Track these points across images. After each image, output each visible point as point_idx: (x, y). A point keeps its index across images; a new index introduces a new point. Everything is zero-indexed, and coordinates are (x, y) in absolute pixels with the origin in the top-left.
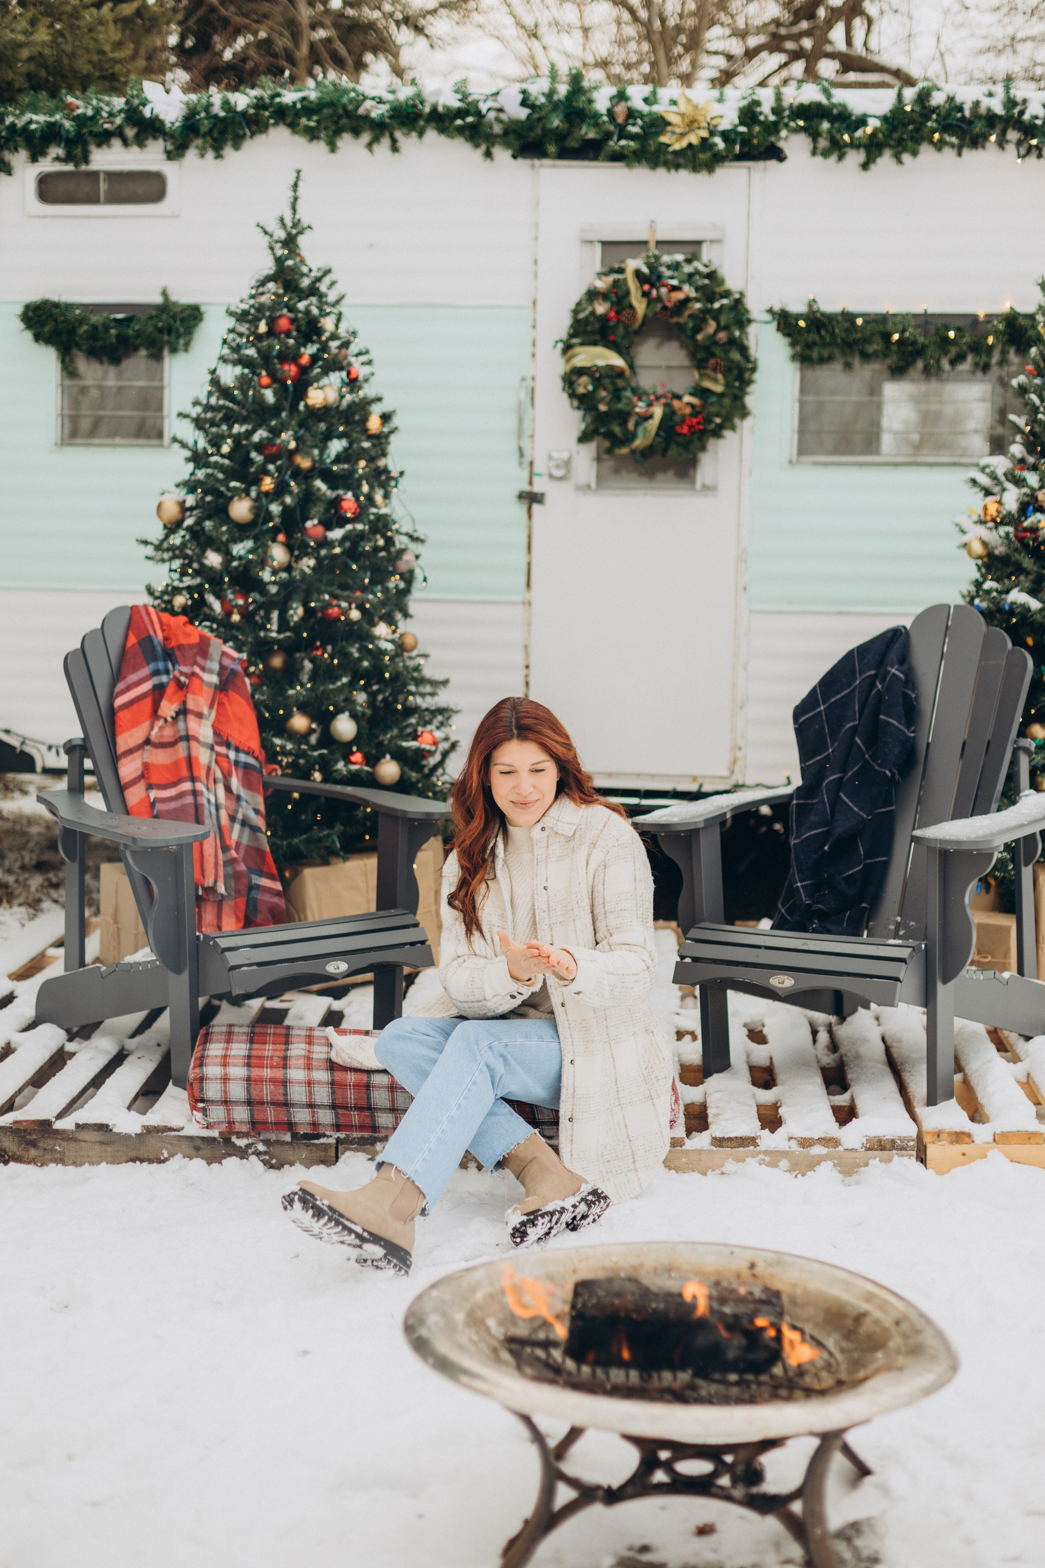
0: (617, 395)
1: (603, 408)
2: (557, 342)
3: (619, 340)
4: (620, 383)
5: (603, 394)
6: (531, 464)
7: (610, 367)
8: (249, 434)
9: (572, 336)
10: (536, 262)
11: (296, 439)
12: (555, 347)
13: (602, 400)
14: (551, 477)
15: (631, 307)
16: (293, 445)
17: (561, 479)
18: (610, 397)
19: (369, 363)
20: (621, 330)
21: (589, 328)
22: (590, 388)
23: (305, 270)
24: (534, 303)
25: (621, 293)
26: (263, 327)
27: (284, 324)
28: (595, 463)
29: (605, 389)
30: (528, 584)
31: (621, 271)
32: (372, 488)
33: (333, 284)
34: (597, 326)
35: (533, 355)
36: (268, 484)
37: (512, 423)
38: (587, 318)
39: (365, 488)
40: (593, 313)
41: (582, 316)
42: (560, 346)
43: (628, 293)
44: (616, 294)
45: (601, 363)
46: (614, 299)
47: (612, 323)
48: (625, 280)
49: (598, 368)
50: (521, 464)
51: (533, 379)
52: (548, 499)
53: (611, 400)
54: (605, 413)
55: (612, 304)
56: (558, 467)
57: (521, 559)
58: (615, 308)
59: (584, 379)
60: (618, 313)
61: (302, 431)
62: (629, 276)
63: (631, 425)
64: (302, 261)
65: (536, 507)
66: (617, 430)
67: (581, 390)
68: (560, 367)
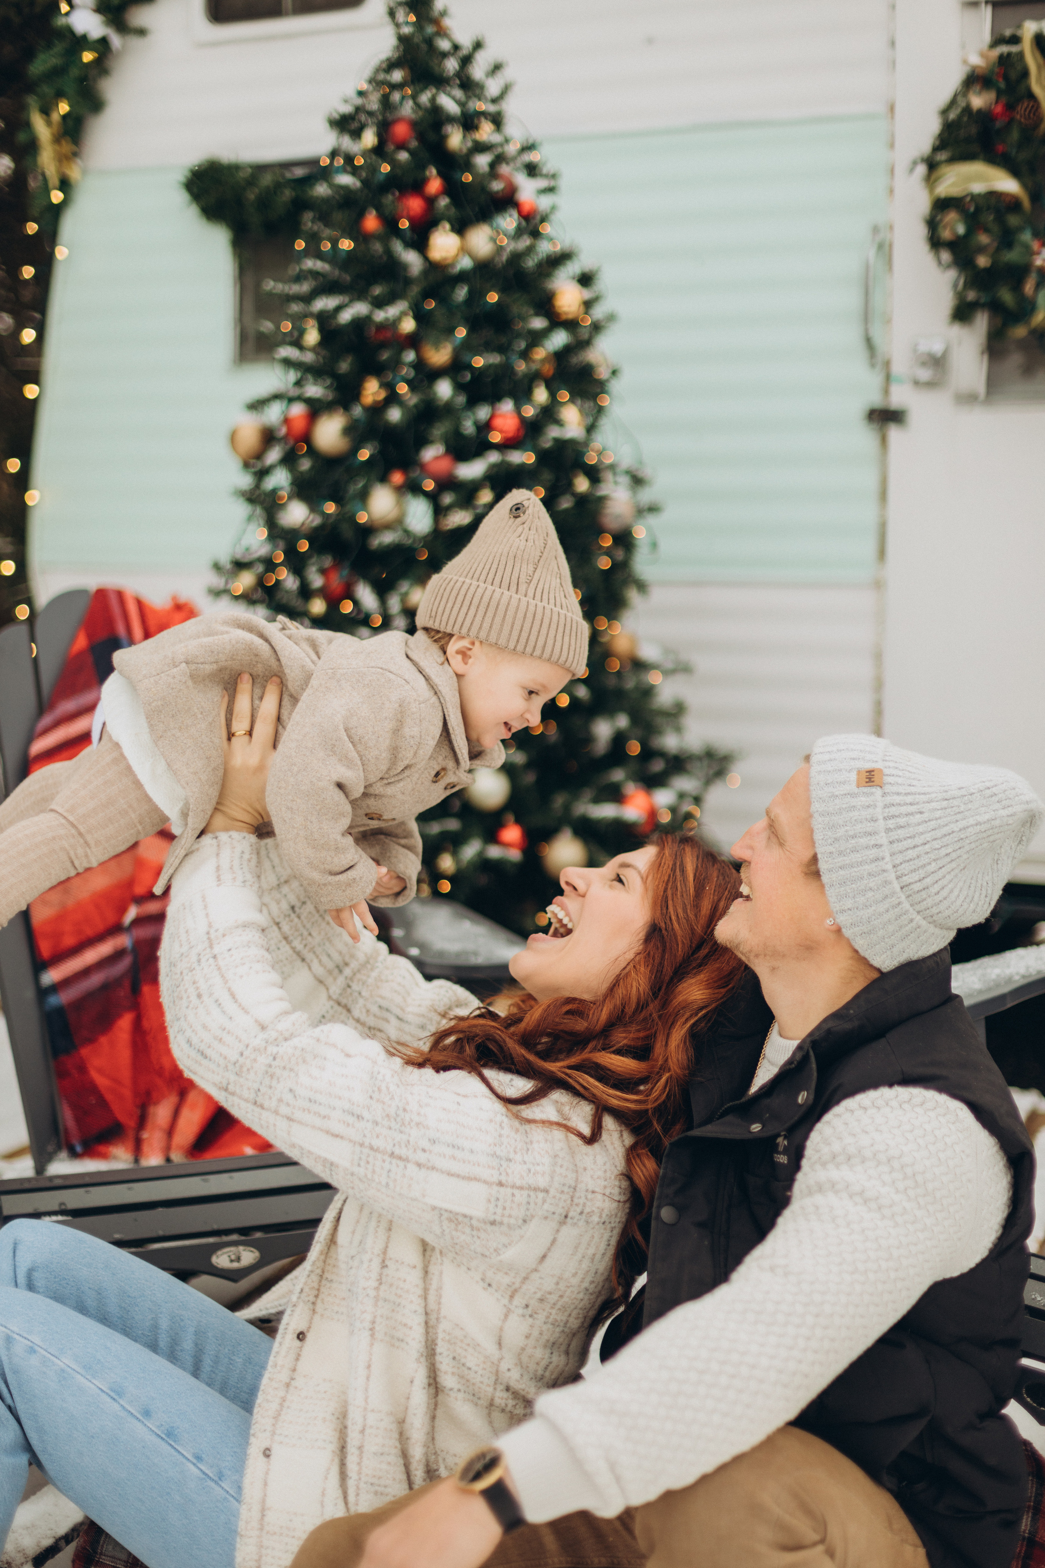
0: (1007, 239)
1: (983, 261)
2: (915, 163)
3: (1014, 152)
4: (1013, 220)
5: (984, 239)
6: (887, 364)
7: (993, 195)
8: (339, 309)
9: (936, 149)
10: (893, 44)
11: (420, 316)
12: (912, 170)
13: (981, 250)
14: (917, 383)
15: (1031, 96)
16: (408, 325)
17: (931, 385)
18: (995, 244)
19: (550, 190)
20: (1015, 135)
21: (962, 133)
22: (961, 229)
23: (444, 45)
24: (892, 109)
25: (1013, 75)
26: (369, 138)
27: (401, 130)
28: (986, 358)
29: (987, 230)
30: (882, 553)
31: (1015, 40)
32: (553, 394)
33: (497, 68)
34: (974, 130)
35: (891, 191)
36: (372, 390)
37: (852, 300)
38: (960, 117)
39: (541, 395)
40: (967, 109)
41: (952, 116)
42: (922, 169)
43: (1025, 74)
44: (1006, 78)
45: (978, 188)
46: (1002, 85)
47: (999, 124)
48: (1021, 55)
49: (974, 197)
50: (873, 365)
51: (891, 228)
52: (914, 418)
53: (998, 250)
54: (986, 270)
55: (999, 93)
56: (924, 364)
57: (868, 514)
58: (1004, 100)
59: (952, 216)
60: (1010, 107)
61: (431, 305)
62: (1027, 46)
63: (1029, 287)
64: (442, 33)
65: (894, 433)
66: (1006, 296)
67: (946, 234)
68: (922, 204)
